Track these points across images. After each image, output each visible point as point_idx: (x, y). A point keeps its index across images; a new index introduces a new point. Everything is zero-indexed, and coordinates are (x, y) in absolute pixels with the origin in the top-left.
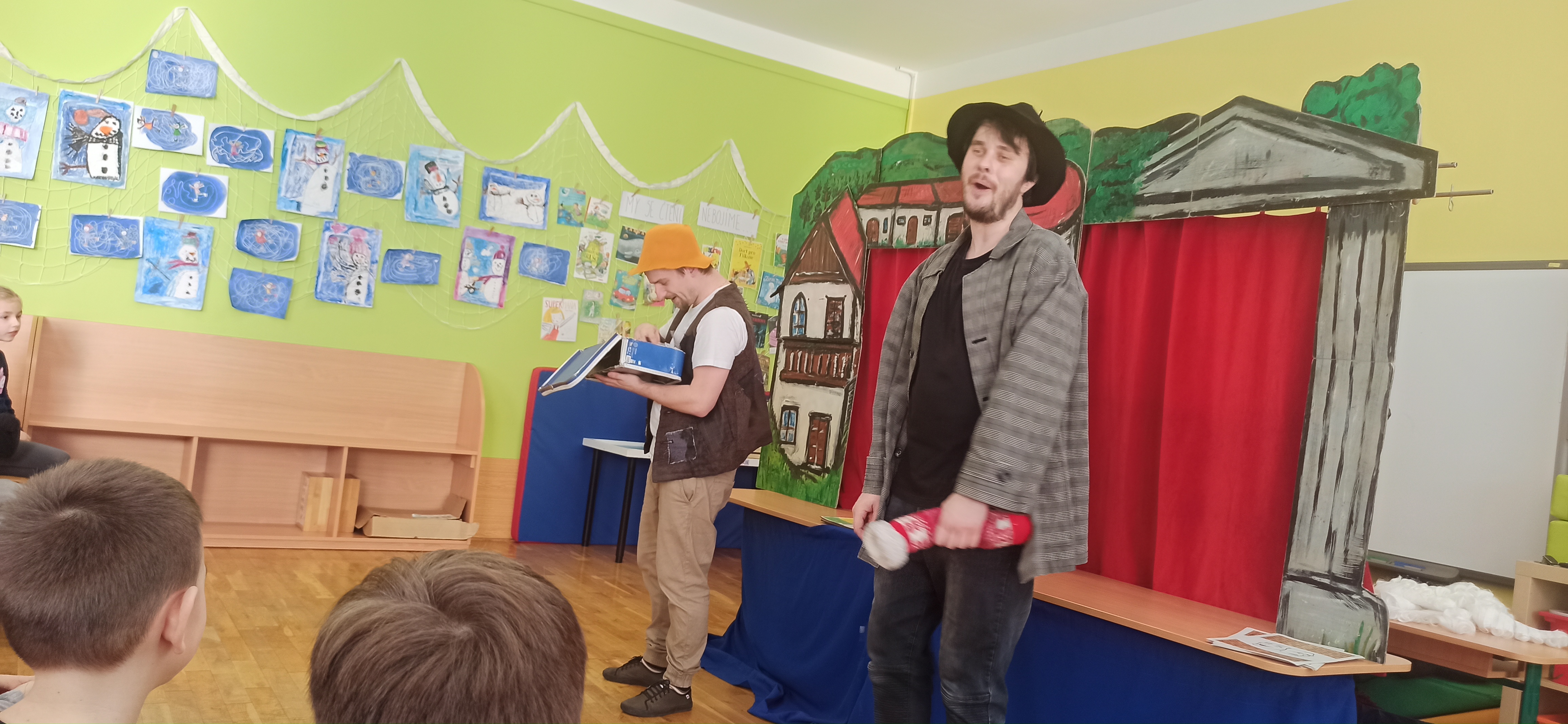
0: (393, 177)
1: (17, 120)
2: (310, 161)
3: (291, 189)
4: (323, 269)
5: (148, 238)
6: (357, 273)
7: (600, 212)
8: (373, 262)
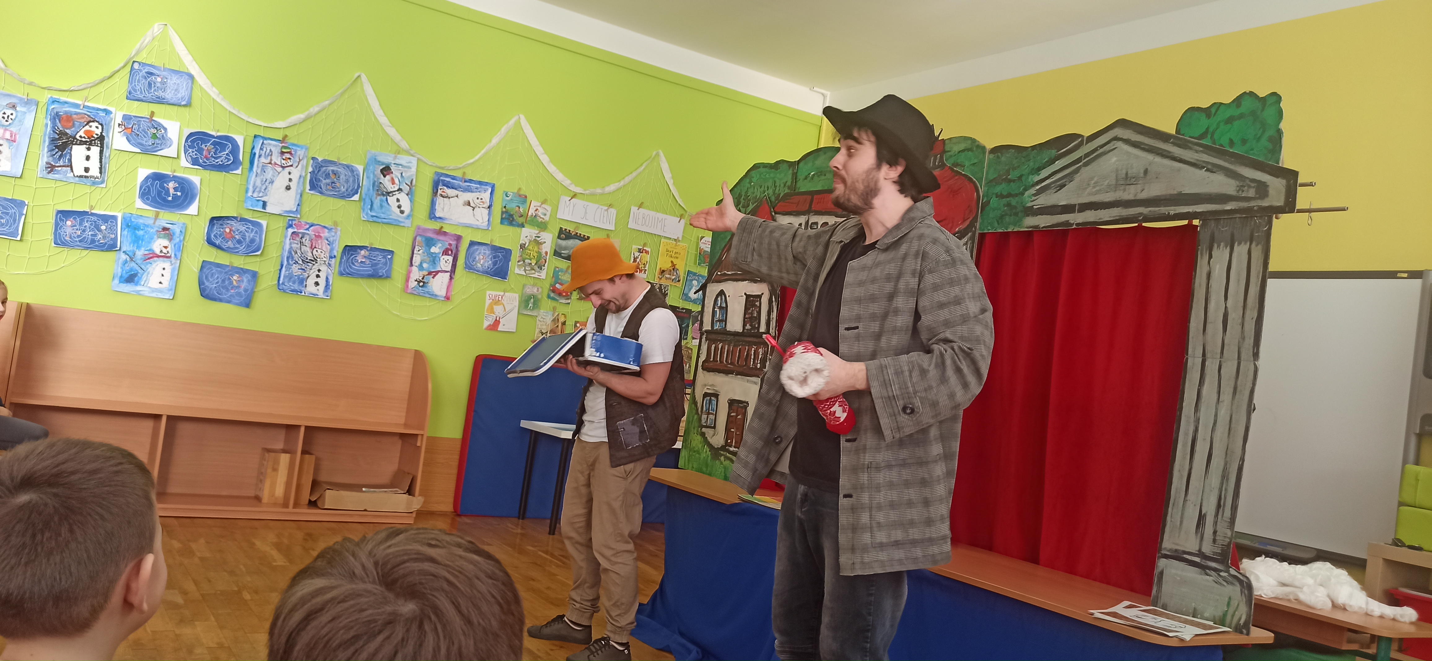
0: (351, 180)
1: (8, 123)
2: (276, 164)
3: (258, 190)
4: (285, 263)
5: (125, 233)
6: (316, 267)
7: (539, 214)
8: (331, 257)
